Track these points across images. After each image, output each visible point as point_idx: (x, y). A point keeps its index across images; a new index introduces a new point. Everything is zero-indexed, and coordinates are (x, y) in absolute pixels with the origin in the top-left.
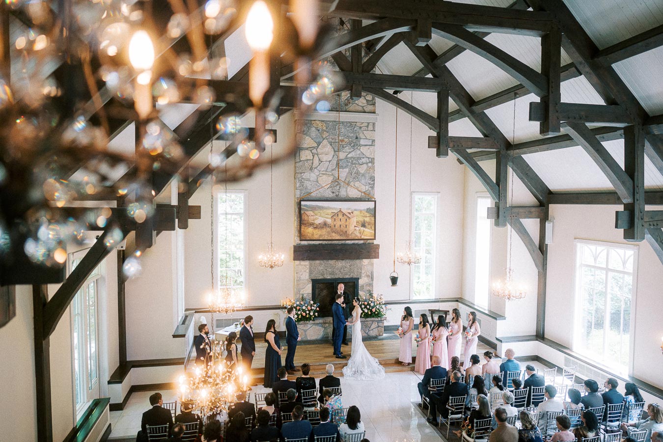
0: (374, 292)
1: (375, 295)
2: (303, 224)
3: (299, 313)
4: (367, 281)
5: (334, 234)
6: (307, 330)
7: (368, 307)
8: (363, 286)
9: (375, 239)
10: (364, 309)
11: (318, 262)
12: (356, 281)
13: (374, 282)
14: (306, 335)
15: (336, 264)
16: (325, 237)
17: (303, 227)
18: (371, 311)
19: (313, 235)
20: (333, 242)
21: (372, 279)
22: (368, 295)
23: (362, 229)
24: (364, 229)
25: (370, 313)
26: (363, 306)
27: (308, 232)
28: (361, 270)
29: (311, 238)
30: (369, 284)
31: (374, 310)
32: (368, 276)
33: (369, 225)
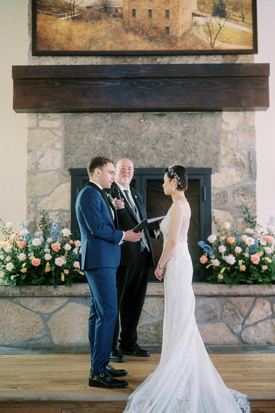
0: (258, 213)
1: (261, 219)
2: (43, 7)
3: (22, 257)
4: (238, 179)
5: (131, 37)
6: (50, 315)
7: (238, 250)
8: (224, 194)
9: (255, 50)
10: (225, 258)
11: (88, 119)
12: (202, 178)
13: (258, 182)
14: (47, 329)
15: (141, 128)
16: (105, 44)
17: (41, 17)
18: (248, 263)
19: (70, 38)
20: (130, 61)
21: (252, 174)
22: (241, 220)
23: (216, 21)
24: (222, 21)
25: (243, 268)
26: (223, 249)
27: (57, 31)
28: (217, 143)
29: (66, 48)
30: (244, 189)
31: (256, 258)
32: (238, 164)
33: (235, 9)
